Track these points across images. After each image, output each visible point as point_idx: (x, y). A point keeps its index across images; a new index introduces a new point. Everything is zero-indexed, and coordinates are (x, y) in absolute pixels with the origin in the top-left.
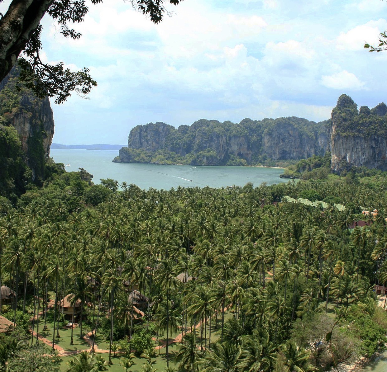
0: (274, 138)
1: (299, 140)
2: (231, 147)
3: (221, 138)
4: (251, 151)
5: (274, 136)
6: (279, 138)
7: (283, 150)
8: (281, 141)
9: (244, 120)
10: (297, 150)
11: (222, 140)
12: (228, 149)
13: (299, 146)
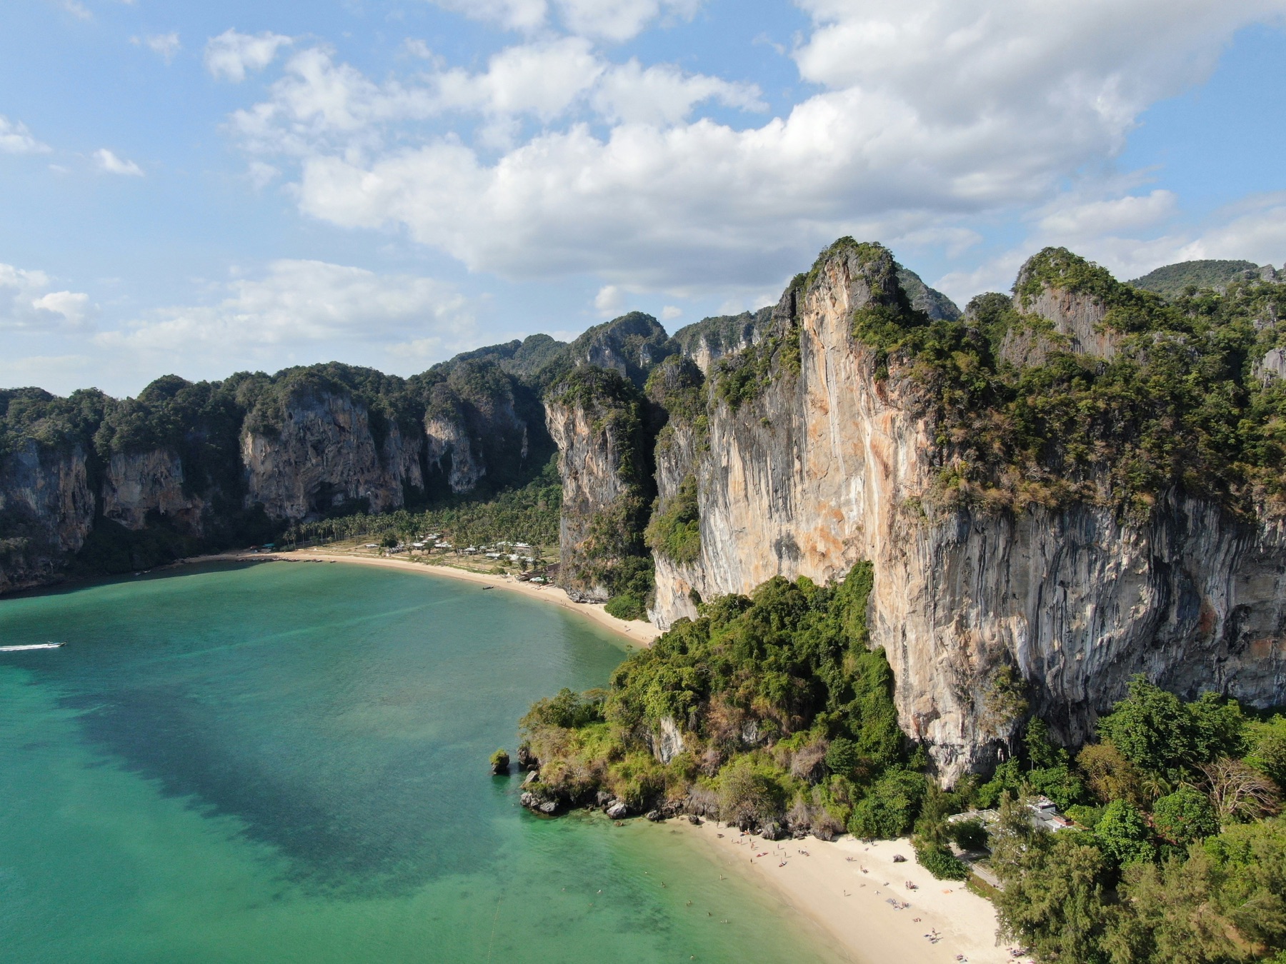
0: (285, 445)
1: (372, 442)
2: (114, 491)
3: (62, 464)
4: (200, 496)
5: (284, 436)
6: (302, 441)
7: (322, 483)
8: (311, 451)
9: (156, 382)
10: (367, 476)
11: (67, 474)
12: (100, 502)
13: (373, 463)
